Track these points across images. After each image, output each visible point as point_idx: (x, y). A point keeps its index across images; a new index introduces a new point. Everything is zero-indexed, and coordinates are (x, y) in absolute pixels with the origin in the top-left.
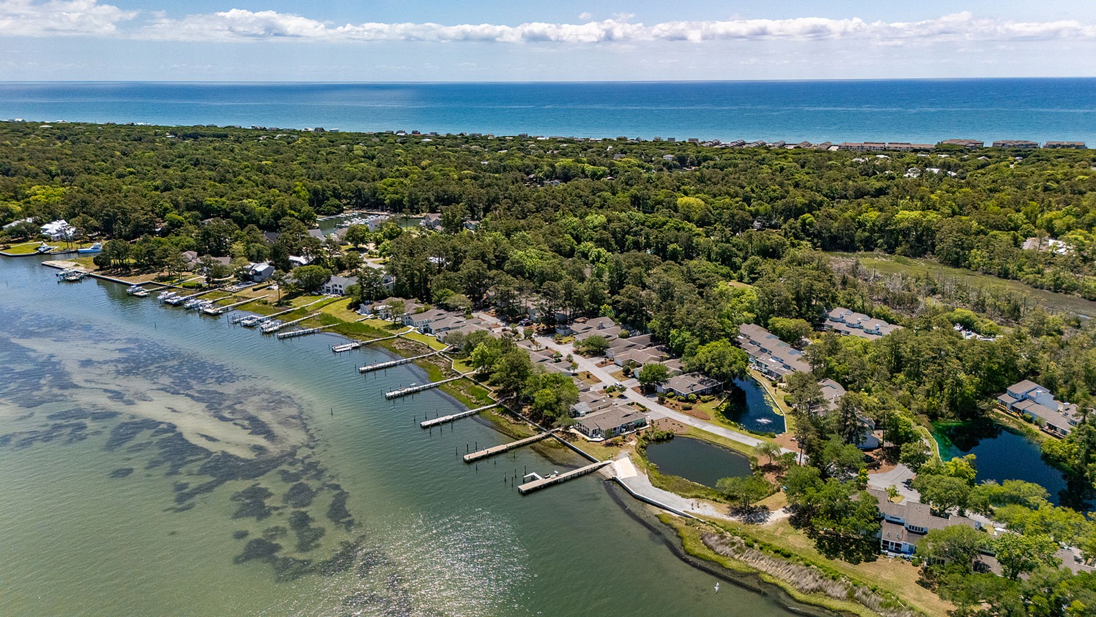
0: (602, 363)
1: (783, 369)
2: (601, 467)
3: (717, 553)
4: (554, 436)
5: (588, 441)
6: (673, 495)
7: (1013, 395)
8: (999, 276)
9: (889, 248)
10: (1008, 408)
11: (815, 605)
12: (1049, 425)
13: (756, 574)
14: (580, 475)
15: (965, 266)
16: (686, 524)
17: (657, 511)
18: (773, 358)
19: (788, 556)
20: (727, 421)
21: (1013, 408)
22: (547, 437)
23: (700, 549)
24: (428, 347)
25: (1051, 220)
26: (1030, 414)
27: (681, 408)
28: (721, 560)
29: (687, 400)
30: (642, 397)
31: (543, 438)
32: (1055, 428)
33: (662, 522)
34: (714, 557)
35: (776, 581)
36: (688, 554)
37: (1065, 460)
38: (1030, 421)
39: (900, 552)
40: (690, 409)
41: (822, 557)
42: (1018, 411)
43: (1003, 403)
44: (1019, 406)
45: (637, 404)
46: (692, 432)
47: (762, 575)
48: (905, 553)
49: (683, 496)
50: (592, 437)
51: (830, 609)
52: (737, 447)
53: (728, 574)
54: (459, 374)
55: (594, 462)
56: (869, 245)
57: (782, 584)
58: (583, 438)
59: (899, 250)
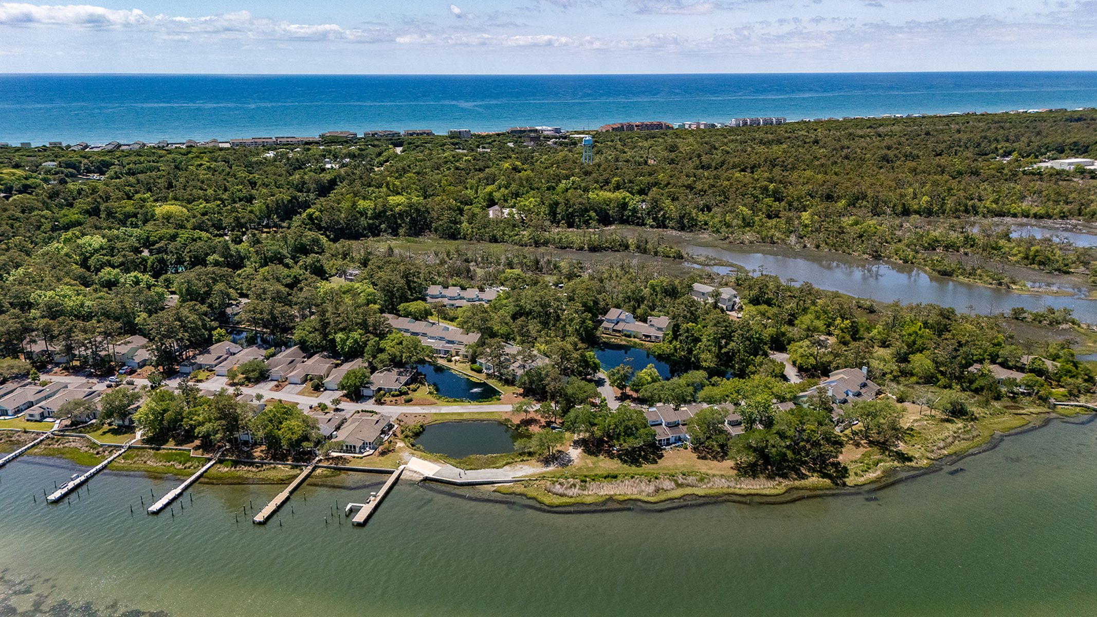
0: (277, 386)
1: (447, 345)
2: (400, 474)
3: (572, 497)
4: (319, 467)
5: (362, 458)
6: (487, 470)
7: (609, 321)
8: (490, 241)
9: (393, 231)
10: (611, 331)
11: (665, 501)
12: (644, 335)
13: (610, 499)
14: (391, 488)
15: (461, 238)
16: (525, 487)
17: (490, 488)
18: (432, 338)
19: (615, 477)
20: (452, 400)
21: (614, 330)
22: (314, 470)
23: (557, 501)
24: (26, 432)
25: (490, 194)
26: (628, 331)
27: (403, 402)
28: (578, 500)
29: (402, 393)
30: (355, 404)
31: (311, 473)
32: (650, 336)
33: (504, 494)
34: (572, 500)
35: (628, 497)
36: (553, 507)
37: (673, 355)
38: (629, 336)
39: (671, 444)
40: (411, 400)
41: (634, 468)
42: (619, 331)
43: (606, 328)
44: (618, 327)
45: (362, 411)
46: (436, 418)
47: (614, 498)
48: (675, 443)
49: (498, 468)
50: (360, 452)
51: (676, 499)
52: (484, 417)
53: (592, 508)
54: (122, 447)
55: (391, 472)
56: (375, 231)
57: (634, 497)
58: (354, 457)
59: (401, 231)
